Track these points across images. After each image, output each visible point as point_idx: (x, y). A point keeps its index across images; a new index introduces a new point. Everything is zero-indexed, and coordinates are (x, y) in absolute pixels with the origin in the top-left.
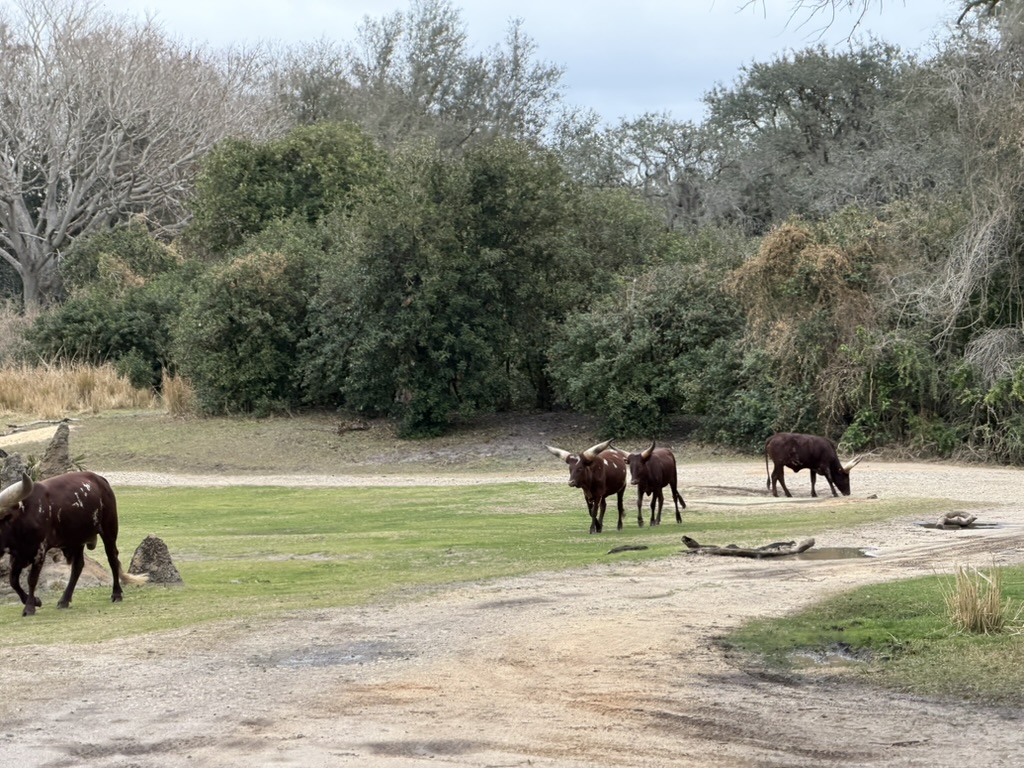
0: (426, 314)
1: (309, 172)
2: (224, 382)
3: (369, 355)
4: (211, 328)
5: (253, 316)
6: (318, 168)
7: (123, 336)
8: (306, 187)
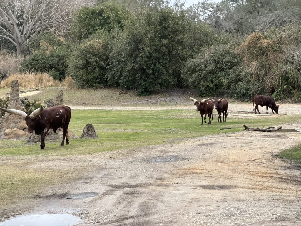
0: (146, 59)
1: (107, 16)
2: (85, 79)
3: (128, 71)
4: (81, 62)
5: (93, 59)
6: (109, 15)
7: (50, 65)
8: (106, 21)
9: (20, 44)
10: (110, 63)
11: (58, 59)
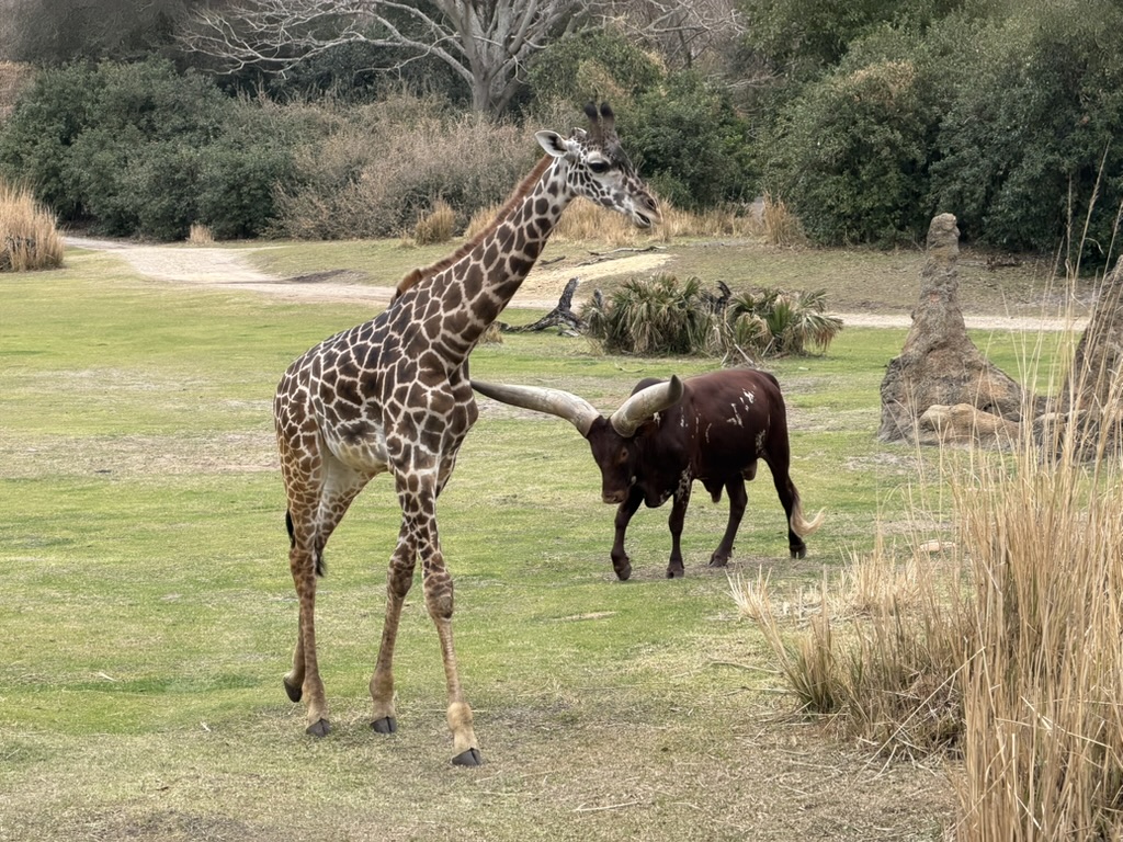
0: (1108, 135)
2: (846, 209)
4: (833, 147)
5: (880, 135)
9: (486, 74)
10: (945, 152)
11: (677, 133)
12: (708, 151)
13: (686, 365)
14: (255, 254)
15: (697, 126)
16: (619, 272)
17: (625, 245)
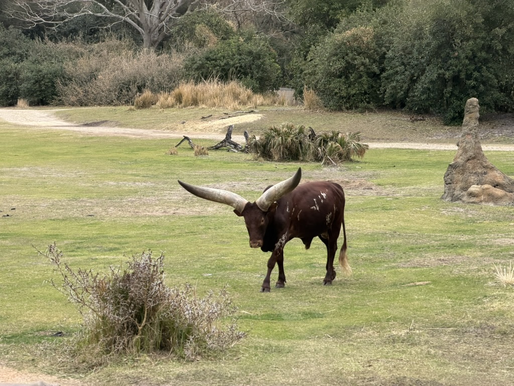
5: (360, 60)
9: (150, 30)
10: (388, 68)
11: (250, 58)
12: (265, 67)
13: (305, 165)
14: (57, 113)
15: (259, 55)
16: (241, 122)
17: (237, 110)
